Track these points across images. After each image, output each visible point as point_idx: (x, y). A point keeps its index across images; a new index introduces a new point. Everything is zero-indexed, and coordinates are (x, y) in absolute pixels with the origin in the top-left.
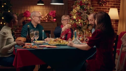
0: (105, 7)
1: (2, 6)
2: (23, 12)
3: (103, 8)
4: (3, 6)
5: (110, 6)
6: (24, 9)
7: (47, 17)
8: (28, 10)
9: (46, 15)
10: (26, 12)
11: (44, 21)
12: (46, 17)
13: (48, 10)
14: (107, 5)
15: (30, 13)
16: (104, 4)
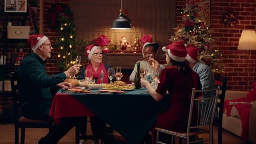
0: (235, 28)
1: (60, 29)
2: (96, 38)
3: (232, 30)
4: (62, 29)
5: (245, 25)
6: (99, 32)
7: (137, 45)
8: (106, 34)
9: (135, 42)
10: (100, 39)
11: (131, 52)
12: (135, 46)
13: (140, 34)
14: (240, 24)
15: (107, 39)
16: (233, 24)
